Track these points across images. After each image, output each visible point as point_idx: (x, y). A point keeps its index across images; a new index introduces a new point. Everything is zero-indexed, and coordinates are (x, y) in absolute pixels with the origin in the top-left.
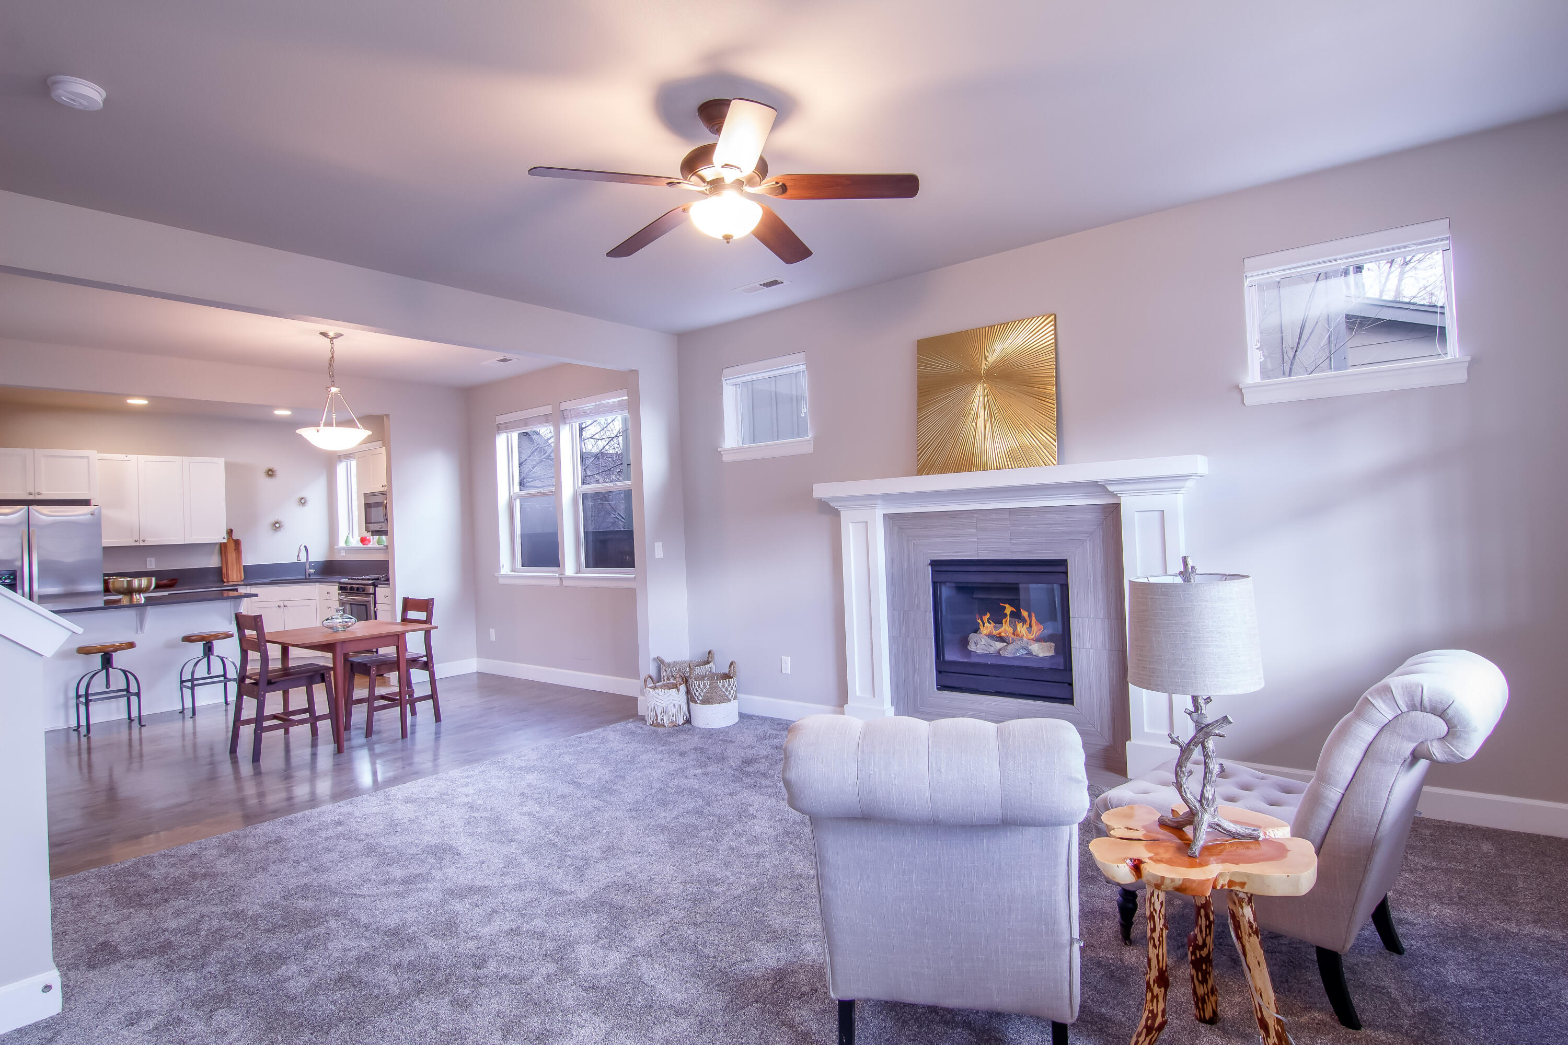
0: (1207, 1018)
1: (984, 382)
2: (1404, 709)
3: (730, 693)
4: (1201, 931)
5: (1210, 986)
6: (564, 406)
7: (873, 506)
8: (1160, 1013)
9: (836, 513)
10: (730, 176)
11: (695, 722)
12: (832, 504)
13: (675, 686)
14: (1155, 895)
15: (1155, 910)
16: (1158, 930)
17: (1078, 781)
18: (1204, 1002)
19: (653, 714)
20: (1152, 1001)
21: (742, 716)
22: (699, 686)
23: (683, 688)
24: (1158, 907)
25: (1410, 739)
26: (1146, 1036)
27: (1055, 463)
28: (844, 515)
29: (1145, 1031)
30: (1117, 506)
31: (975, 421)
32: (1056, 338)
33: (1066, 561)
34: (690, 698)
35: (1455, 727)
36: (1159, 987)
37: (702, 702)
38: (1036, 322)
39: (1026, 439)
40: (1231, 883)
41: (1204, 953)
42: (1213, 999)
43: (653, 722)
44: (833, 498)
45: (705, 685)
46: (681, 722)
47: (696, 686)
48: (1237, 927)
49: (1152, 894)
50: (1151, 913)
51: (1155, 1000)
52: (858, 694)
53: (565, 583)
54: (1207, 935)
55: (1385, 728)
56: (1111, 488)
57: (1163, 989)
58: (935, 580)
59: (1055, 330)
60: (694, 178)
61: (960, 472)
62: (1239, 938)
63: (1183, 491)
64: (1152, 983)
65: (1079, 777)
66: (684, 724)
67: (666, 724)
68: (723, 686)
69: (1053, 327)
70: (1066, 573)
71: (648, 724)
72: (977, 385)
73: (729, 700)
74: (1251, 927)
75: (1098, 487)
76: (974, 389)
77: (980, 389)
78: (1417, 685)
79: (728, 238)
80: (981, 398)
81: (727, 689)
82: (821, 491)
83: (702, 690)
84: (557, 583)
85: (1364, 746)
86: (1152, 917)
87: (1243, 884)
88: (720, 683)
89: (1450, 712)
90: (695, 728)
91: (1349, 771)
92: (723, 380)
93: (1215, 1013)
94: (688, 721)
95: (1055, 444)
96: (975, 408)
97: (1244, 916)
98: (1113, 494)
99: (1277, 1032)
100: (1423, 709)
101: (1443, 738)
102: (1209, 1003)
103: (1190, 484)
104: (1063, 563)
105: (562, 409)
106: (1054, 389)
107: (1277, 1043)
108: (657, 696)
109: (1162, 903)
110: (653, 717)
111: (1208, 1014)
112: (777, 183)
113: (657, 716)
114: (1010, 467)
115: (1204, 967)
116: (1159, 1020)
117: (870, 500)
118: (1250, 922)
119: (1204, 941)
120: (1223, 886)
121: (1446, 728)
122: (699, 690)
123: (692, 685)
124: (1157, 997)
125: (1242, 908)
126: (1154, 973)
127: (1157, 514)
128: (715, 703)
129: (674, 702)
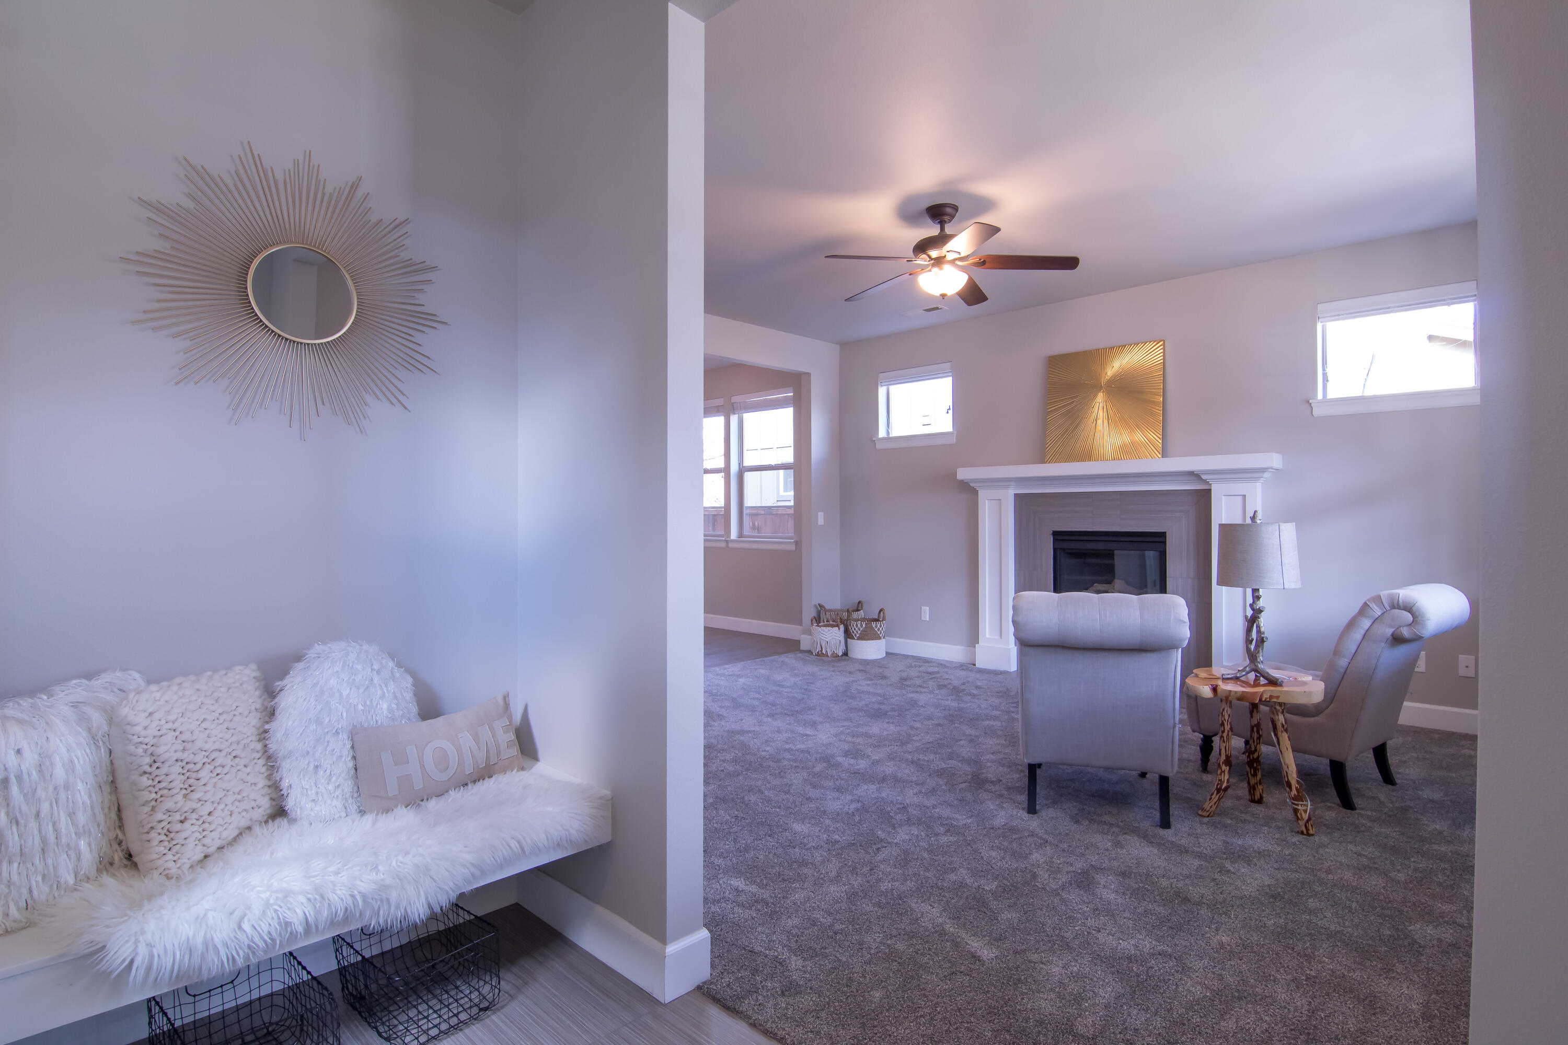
0: (1256, 799)
1: (1103, 391)
2: (1388, 608)
3: (881, 633)
4: (1254, 741)
5: (1258, 779)
6: (734, 399)
7: (1007, 487)
8: (1226, 781)
9: (975, 492)
10: (950, 257)
11: (850, 654)
12: (972, 485)
13: (837, 626)
14: (1225, 710)
15: (1225, 720)
16: (1226, 731)
17: (1184, 622)
18: (1254, 789)
19: (819, 645)
20: (1221, 774)
21: (887, 653)
22: (857, 625)
23: (842, 627)
24: (1226, 717)
25: (1391, 626)
26: (1217, 794)
27: (1159, 456)
28: (982, 494)
29: (1216, 791)
30: (1208, 492)
31: (1095, 422)
32: (1164, 359)
33: (1165, 533)
34: (848, 634)
35: (1417, 617)
36: (1226, 766)
37: (859, 639)
38: (1149, 345)
39: (1139, 437)
40: (1271, 697)
41: (1255, 756)
42: (1260, 787)
43: (818, 652)
44: (971, 479)
45: (861, 625)
46: (840, 654)
47: (855, 625)
48: (1275, 728)
49: (1223, 710)
50: (1223, 722)
51: (1223, 774)
52: (987, 636)
53: (730, 545)
54: (1257, 744)
55: (1377, 620)
56: (1204, 477)
57: (1228, 767)
58: (1056, 547)
59: (1164, 352)
60: (924, 256)
61: (1081, 461)
62: (1276, 735)
63: (1262, 480)
64: (1221, 764)
65: (1185, 620)
66: (842, 656)
67: (829, 655)
68: (876, 627)
69: (1162, 351)
70: (1165, 543)
71: (814, 654)
72: (1097, 394)
73: (880, 638)
74: (1283, 726)
75: (1194, 475)
76: (1095, 396)
77: (1100, 397)
78: (1396, 594)
79: (943, 296)
80: (1101, 405)
81: (879, 629)
82: (963, 474)
83: (859, 629)
84: (723, 545)
85: (1363, 632)
86: (1223, 724)
87: (1278, 697)
88: (874, 624)
89: (1414, 609)
90: (852, 659)
91: (1353, 648)
92: (879, 383)
93: (1261, 797)
94: (846, 654)
95: (1161, 441)
96: (1096, 411)
97: (1279, 720)
98: (1205, 482)
99: (1296, 788)
100: (1399, 607)
101: (1410, 625)
102: (1257, 790)
103: (1266, 475)
104: (1163, 535)
105: (732, 401)
106: (1161, 399)
107: (1296, 794)
108: (822, 632)
109: (1229, 716)
110: (819, 649)
111: (1257, 797)
112: (980, 260)
113: (822, 648)
114: (1120, 458)
115: (1255, 765)
116: (1225, 785)
117: (1003, 482)
118: (1282, 724)
119: (1256, 748)
120: (1266, 699)
121: (1412, 619)
122: (857, 629)
123: (850, 625)
124: (1224, 772)
125: (1278, 715)
126: (1223, 758)
127: (1240, 498)
128: (869, 640)
129: (836, 637)
